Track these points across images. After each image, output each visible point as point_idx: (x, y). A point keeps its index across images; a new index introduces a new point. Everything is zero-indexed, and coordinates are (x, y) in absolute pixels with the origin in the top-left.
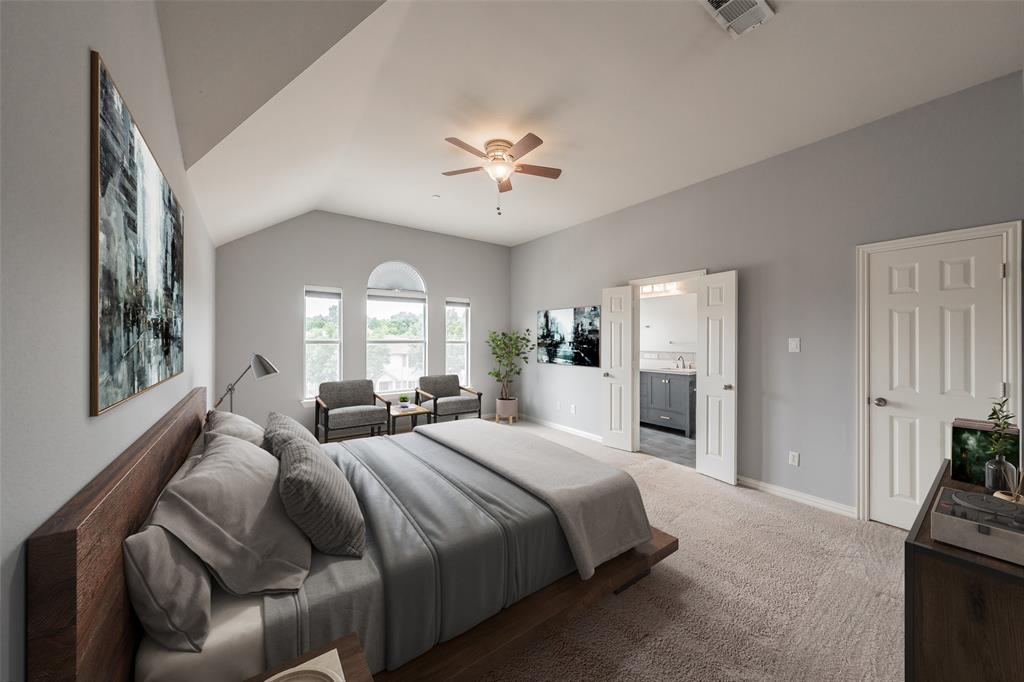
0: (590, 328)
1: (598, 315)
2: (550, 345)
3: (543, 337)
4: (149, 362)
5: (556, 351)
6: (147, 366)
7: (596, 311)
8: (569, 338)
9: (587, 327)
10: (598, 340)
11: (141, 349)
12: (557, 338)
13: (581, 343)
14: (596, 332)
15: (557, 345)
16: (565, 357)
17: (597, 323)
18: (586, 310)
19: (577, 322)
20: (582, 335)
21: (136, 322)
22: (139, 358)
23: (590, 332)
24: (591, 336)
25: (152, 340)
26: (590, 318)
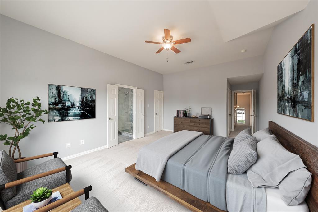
0: (91, 99)
1: (95, 94)
2: (62, 109)
3: (55, 103)
4: (286, 108)
5: (67, 113)
6: (285, 110)
7: (93, 91)
8: (78, 104)
9: (89, 99)
10: (95, 105)
11: (284, 105)
12: (68, 104)
13: (86, 107)
14: (94, 101)
15: (69, 108)
16: (75, 115)
17: (94, 97)
18: (89, 90)
19: (83, 96)
20: (86, 103)
21: (283, 100)
22: (283, 107)
23: (91, 101)
24: (91, 103)
25: (287, 103)
26: (91, 94)
